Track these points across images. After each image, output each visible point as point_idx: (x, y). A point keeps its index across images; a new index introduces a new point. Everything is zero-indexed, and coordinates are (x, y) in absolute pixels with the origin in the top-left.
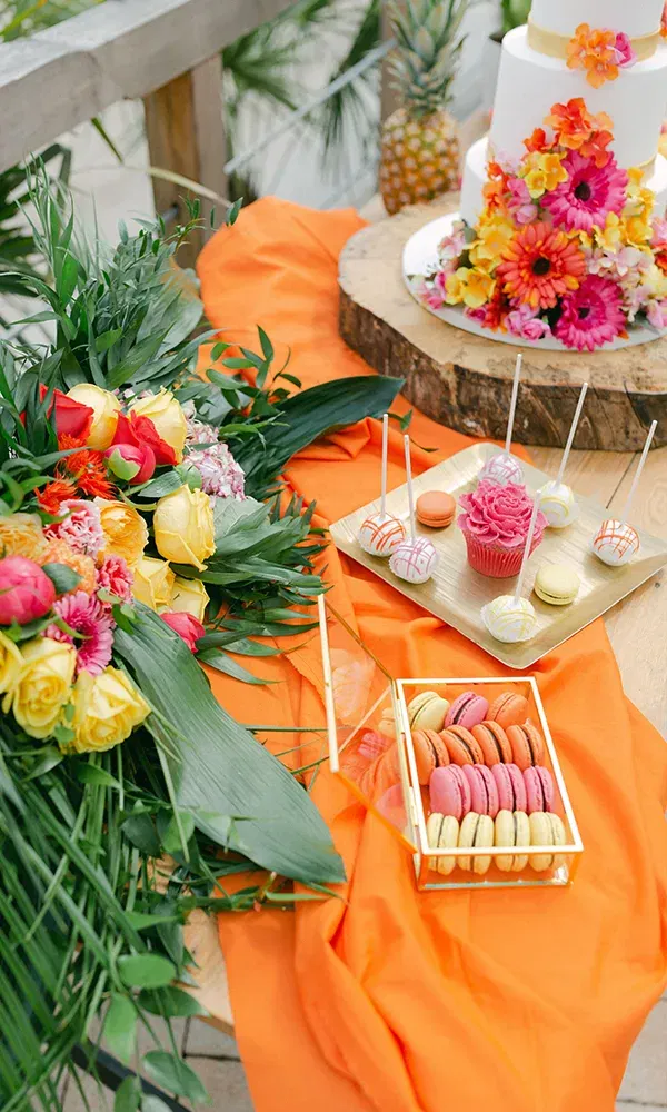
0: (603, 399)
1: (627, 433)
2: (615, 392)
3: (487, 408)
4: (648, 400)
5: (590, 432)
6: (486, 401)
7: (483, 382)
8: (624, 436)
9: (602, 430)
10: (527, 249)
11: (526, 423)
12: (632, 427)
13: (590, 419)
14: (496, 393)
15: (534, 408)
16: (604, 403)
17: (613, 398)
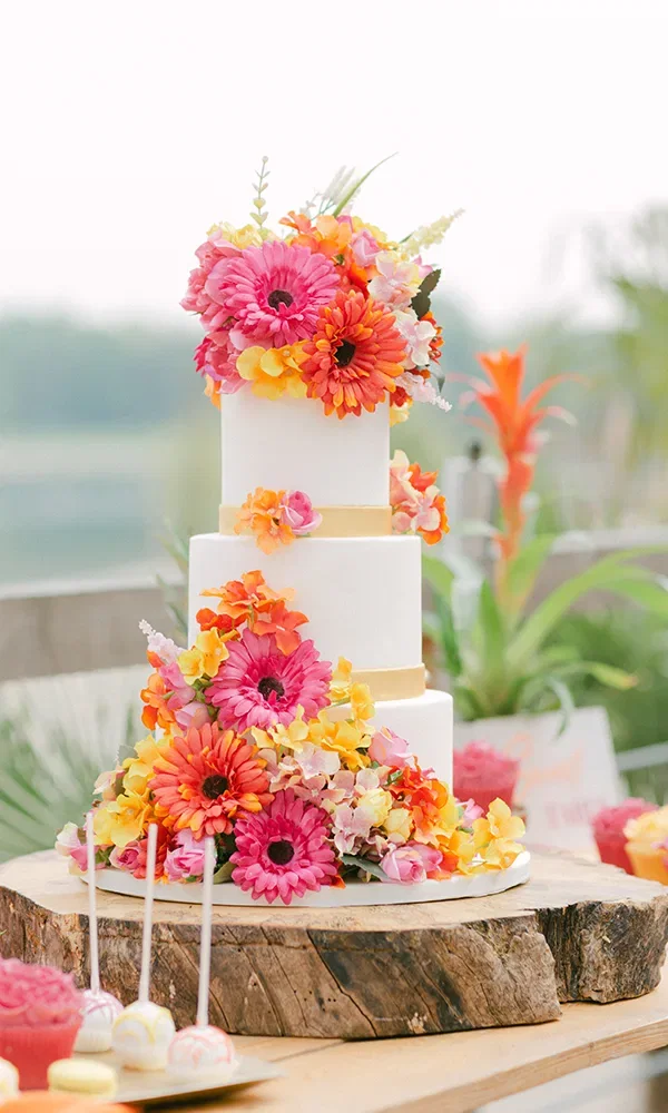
0: (276, 943)
1: (321, 1002)
2: (290, 930)
3: (118, 969)
4: (338, 941)
5: (265, 1000)
6: (116, 960)
7: (111, 931)
8: (317, 1006)
9: (281, 994)
10: (190, 757)
11: (172, 988)
12: (326, 991)
13: (261, 977)
14: (129, 945)
15: (178, 961)
16: (277, 948)
17: (289, 942)
